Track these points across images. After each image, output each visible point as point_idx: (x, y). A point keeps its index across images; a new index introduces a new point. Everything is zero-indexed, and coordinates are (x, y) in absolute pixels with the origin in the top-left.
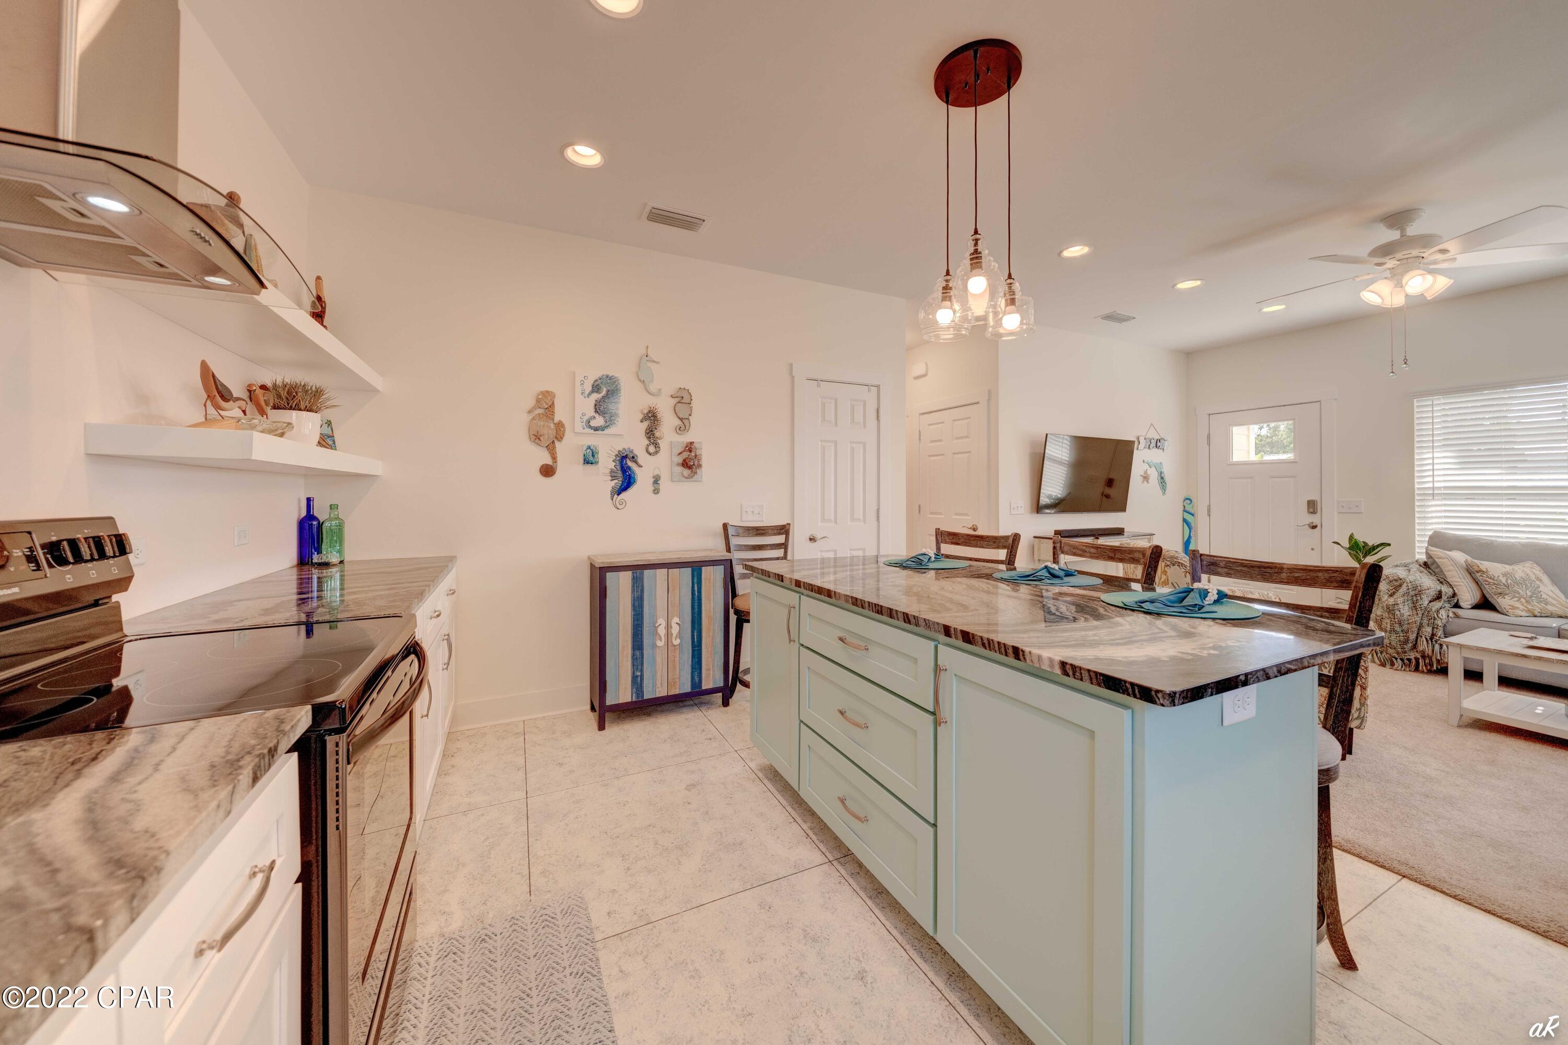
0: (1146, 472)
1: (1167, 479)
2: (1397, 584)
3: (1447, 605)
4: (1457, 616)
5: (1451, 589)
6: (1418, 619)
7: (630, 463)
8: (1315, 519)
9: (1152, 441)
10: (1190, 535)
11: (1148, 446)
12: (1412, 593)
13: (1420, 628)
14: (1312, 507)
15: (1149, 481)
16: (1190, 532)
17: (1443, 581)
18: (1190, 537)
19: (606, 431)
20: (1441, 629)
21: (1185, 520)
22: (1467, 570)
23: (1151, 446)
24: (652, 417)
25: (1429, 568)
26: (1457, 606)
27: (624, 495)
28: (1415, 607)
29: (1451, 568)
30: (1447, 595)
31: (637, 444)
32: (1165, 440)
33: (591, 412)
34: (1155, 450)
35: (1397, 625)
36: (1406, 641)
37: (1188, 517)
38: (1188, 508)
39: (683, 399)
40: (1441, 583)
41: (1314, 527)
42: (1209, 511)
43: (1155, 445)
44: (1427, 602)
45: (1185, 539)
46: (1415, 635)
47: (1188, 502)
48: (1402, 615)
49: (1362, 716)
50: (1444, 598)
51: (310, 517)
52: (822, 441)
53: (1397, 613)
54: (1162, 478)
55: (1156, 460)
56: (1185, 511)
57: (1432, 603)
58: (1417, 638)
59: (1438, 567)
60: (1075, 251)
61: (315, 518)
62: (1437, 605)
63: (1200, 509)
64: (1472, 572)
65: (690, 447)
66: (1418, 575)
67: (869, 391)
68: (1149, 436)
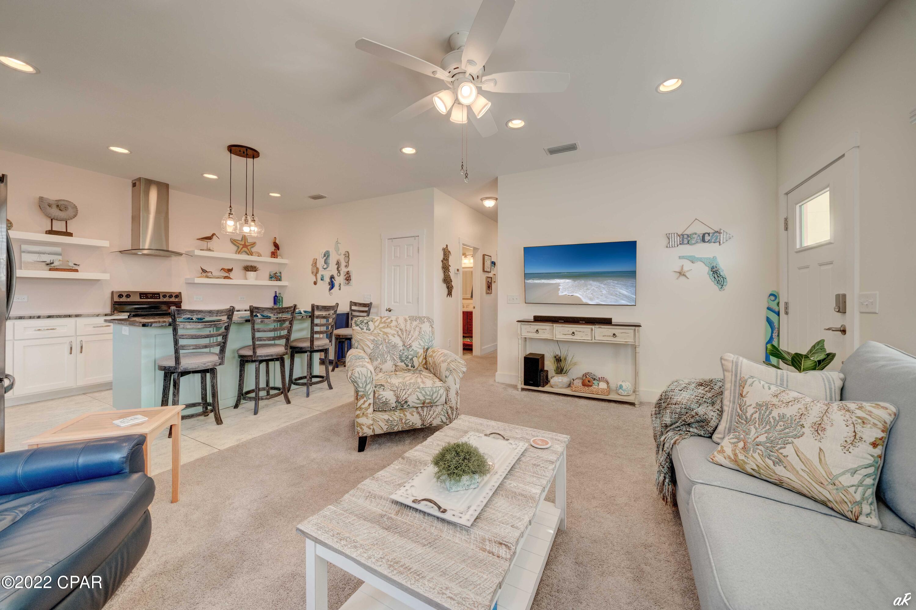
7: (333, 280)
19: (327, 269)
24: (338, 263)
27: (332, 291)
31: (335, 273)
33: (324, 264)
39: (347, 255)
51: (276, 296)
52: (394, 266)
60: (409, 151)
61: (277, 297)
65: (348, 273)
67: (415, 239)
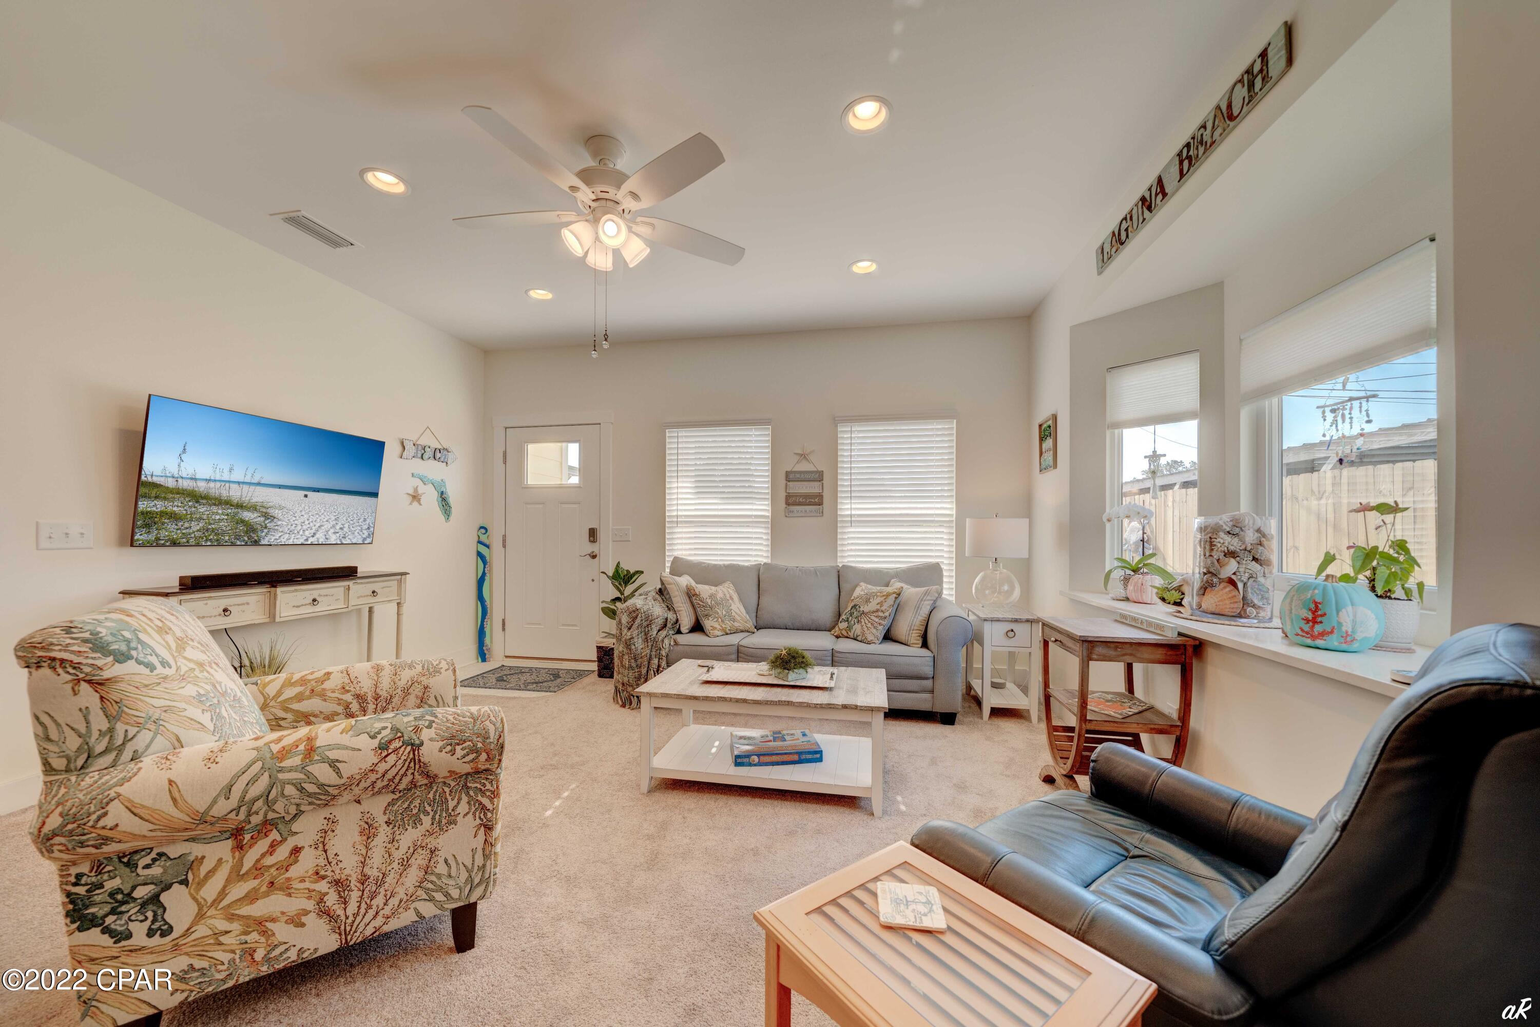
0: (416, 490)
1: (451, 501)
2: (634, 615)
3: (671, 632)
4: (676, 643)
5: (675, 616)
6: (648, 651)
8: (593, 548)
9: (427, 449)
10: (484, 571)
11: (420, 455)
12: (645, 624)
13: (650, 659)
14: (593, 534)
15: (422, 502)
16: (484, 568)
17: (670, 608)
18: (484, 574)
20: (664, 658)
21: (479, 554)
22: (688, 594)
23: (426, 456)
25: (663, 595)
26: (679, 632)
28: (646, 640)
29: (677, 593)
30: (672, 622)
32: (448, 452)
34: (432, 462)
35: (633, 661)
36: (640, 675)
37: (482, 549)
38: (484, 538)
40: (669, 609)
41: (594, 557)
42: (504, 541)
43: (432, 456)
44: (656, 632)
45: (479, 577)
46: (646, 669)
47: (483, 531)
48: (636, 649)
49: (487, 876)
50: (669, 625)
53: (633, 647)
54: (444, 500)
55: (437, 478)
56: (480, 542)
57: (661, 632)
58: (648, 671)
59: (668, 593)
62: (663, 633)
63: (496, 541)
64: (691, 595)
66: (651, 603)
68: (422, 442)
